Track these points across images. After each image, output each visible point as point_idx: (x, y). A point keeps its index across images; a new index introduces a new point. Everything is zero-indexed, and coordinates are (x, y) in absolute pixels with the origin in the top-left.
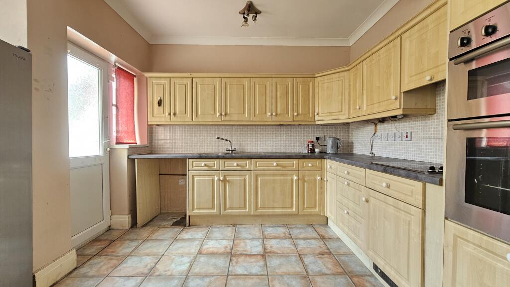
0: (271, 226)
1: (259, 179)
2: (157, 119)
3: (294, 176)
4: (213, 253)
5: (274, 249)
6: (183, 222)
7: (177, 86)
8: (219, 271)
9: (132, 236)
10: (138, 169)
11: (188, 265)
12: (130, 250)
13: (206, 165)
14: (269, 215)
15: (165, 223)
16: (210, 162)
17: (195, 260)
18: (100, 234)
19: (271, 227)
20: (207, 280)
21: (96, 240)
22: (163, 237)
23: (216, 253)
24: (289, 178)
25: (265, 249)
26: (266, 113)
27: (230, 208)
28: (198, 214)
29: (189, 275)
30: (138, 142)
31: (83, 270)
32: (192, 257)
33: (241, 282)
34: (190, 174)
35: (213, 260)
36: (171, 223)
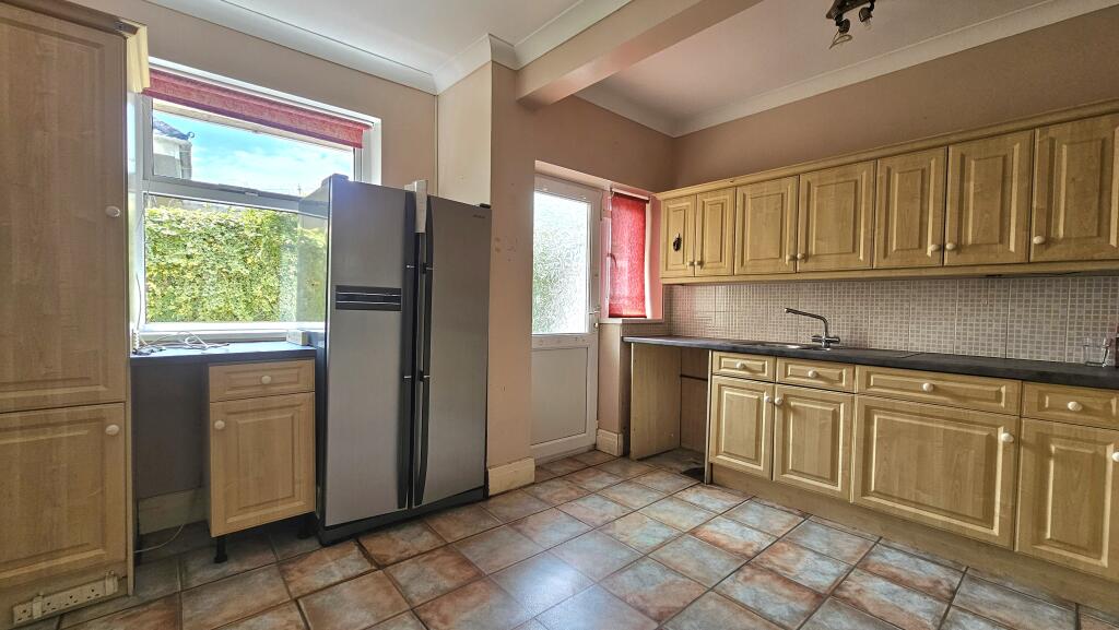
0: (912, 551)
1: (876, 417)
2: (674, 274)
3: (1001, 429)
4: (715, 544)
5: (864, 600)
6: (700, 474)
7: (707, 208)
8: (700, 574)
9: (616, 469)
10: (635, 361)
11: (661, 541)
12: (600, 486)
13: (744, 368)
14: (904, 520)
15: (675, 465)
16: (754, 363)
17: (676, 539)
18: (580, 451)
19: (905, 553)
20: (671, 577)
21: (572, 458)
22: (655, 485)
23: (722, 547)
24: (980, 433)
25: (838, 586)
26: (922, 245)
27: (794, 471)
28: (725, 464)
29: (650, 555)
30: (649, 316)
31: (537, 489)
32: (675, 533)
33: (726, 612)
34: (714, 382)
35: (706, 554)
36: (684, 468)
